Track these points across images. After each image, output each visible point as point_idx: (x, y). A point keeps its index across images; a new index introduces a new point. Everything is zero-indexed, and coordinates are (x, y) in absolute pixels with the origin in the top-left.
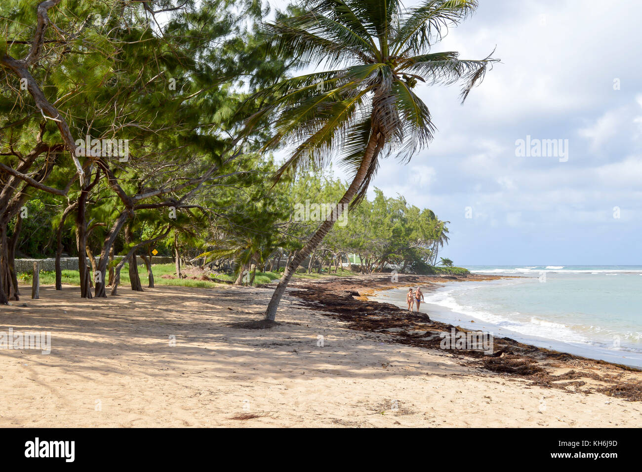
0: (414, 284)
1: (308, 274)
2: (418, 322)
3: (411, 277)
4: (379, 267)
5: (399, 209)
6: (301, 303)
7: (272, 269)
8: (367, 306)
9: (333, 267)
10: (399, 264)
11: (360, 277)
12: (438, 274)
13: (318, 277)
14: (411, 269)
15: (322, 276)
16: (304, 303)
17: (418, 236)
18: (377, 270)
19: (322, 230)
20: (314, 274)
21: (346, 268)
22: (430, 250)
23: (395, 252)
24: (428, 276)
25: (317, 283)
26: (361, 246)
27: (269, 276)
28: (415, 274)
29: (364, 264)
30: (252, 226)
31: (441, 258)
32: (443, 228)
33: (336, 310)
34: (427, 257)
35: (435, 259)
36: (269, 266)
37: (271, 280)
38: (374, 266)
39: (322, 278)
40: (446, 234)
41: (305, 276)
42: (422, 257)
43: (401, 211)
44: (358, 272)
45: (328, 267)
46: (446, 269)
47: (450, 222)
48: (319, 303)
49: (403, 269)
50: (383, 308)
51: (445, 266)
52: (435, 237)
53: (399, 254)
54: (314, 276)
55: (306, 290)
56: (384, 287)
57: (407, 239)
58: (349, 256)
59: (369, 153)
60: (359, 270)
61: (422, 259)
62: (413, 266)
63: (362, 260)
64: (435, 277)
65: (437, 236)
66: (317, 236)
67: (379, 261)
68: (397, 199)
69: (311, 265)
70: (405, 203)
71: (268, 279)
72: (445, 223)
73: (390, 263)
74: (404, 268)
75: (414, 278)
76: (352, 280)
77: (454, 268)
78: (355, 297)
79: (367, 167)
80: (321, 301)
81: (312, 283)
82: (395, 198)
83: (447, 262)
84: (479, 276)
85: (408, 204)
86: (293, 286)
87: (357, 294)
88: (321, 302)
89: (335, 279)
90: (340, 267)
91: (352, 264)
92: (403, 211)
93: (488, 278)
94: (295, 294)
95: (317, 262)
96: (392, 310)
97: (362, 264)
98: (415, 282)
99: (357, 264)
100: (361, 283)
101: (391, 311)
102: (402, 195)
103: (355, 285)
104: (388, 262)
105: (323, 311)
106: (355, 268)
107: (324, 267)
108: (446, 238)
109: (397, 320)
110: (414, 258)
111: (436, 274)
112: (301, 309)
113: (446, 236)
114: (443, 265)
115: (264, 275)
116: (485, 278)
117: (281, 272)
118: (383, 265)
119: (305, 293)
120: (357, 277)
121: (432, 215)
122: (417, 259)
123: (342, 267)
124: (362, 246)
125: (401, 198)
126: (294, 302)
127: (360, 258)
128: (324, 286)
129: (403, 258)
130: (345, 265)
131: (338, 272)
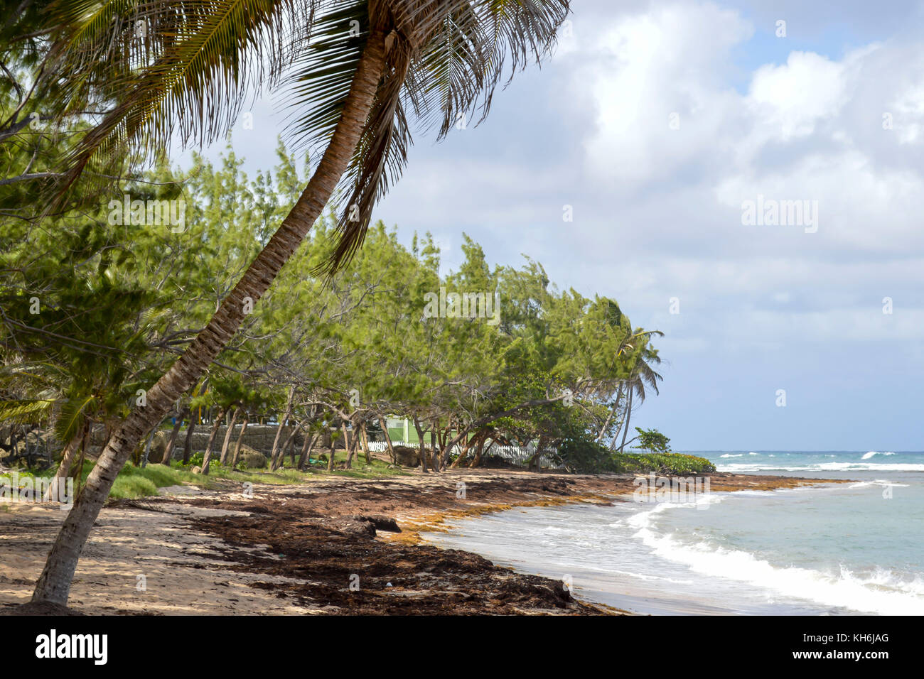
0: (562, 498)
1: (270, 471)
2: (528, 606)
3: (552, 479)
4: (471, 451)
5: (528, 298)
6: (213, 552)
7: (169, 458)
8: (401, 558)
9: (342, 454)
10: (525, 445)
11: (414, 479)
12: (630, 472)
13: (296, 480)
14: (555, 459)
15: (309, 477)
16: (221, 550)
17: (573, 368)
18: (464, 462)
19: (215, 326)
20: (289, 472)
21: (378, 457)
22: (610, 409)
23: (512, 413)
24: (602, 476)
25: (286, 495)
26: (415, 396)
27: (155, 476)
28: (565, 472)
29: (428, 446)
30: (68, 330)
31: (638, 429)
32: (643, 350)
33: (306, 573)
34: (601, 427)
35: (622, 432)
36: (160, 449)
37: (158, 486)
38: (454, 450)
39: (307, 483)
40: (652, 365)
41: (263, 478)
42: (586, 427)
43: (533, 302)
44: (410, 465)
45: (328, 454)
46: (652, 461)
47: (661, 334)
48: (268, 550)
49: (534, 459)
50: (442, 564)
51: (648, 451)
52: (620, 372)
53: (523, 416)
54: (286, 478)
55: (248, 514)
56: (475, 507)
57: (547, 376)
58: (392, 423)
59: (362, 92)
60: (414, 461)
61: (588, 432)
62: (562, 451)
63: (421, 434)
64: (619, 480)
65: (626, 370)
66: (199, 345)
67: (470, 436)
68: (524, 270)
69: (280, 446)
70: (546, 282)
71: (148, 483)
72: (648, 334)
73: (502, 442)
74: (536, 457)
75: (563, 483)
76: (391, 487)
77: (673, 456)
78: (384, 535)
79: (354, 135)
80: (274, 545)
81: (274, 495)
82: (519, 269)
83: (653, 439)
84: (739, 480)
85: (554, 284)
86: (219, 503)
87: (391, 526)
88: (276, 549)
89: (344, 486)
90: (362, 452)
91: (395, 444)
92: (539, 302)
93: (764, 483)
94: (207, 527)
95: (297, 440)
96: (469, 570)
97: (422, 445)
98: (564, 494)
99: (412, 445)
100: (413, 497)
101: (462, 573)
102: (535, 260)
103: (393, 502)
104: (495, 440)
105: (269, 573)
106: (405, 457)
107: (316, 452)
108: (651, 375)
109: (468, 599)
110: (563, 430)
111: (623, 471)
112: (202, 567)
113: (653, 370)
114: (644, 447)
115: (140, 474)
116: (757, 484)
117: (196, 464)
118: (481, 446)
119: (237, 524)
120: (405, 480)
121: (612, 313)
122: (573, 432)
123: (368, 452)
124: (420, 394)
125: (533, 269)
126: (194, 548)
127: (418, 428)
128: (305, 504)
129: (534, 428)
130: (375, 447)
131: (356, 467)
